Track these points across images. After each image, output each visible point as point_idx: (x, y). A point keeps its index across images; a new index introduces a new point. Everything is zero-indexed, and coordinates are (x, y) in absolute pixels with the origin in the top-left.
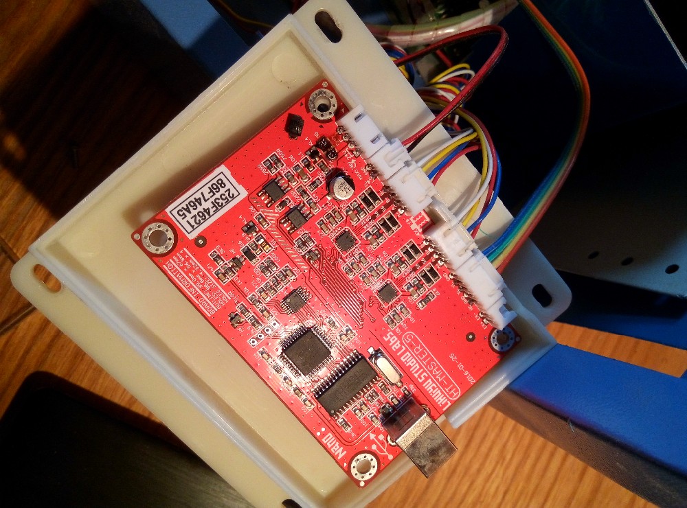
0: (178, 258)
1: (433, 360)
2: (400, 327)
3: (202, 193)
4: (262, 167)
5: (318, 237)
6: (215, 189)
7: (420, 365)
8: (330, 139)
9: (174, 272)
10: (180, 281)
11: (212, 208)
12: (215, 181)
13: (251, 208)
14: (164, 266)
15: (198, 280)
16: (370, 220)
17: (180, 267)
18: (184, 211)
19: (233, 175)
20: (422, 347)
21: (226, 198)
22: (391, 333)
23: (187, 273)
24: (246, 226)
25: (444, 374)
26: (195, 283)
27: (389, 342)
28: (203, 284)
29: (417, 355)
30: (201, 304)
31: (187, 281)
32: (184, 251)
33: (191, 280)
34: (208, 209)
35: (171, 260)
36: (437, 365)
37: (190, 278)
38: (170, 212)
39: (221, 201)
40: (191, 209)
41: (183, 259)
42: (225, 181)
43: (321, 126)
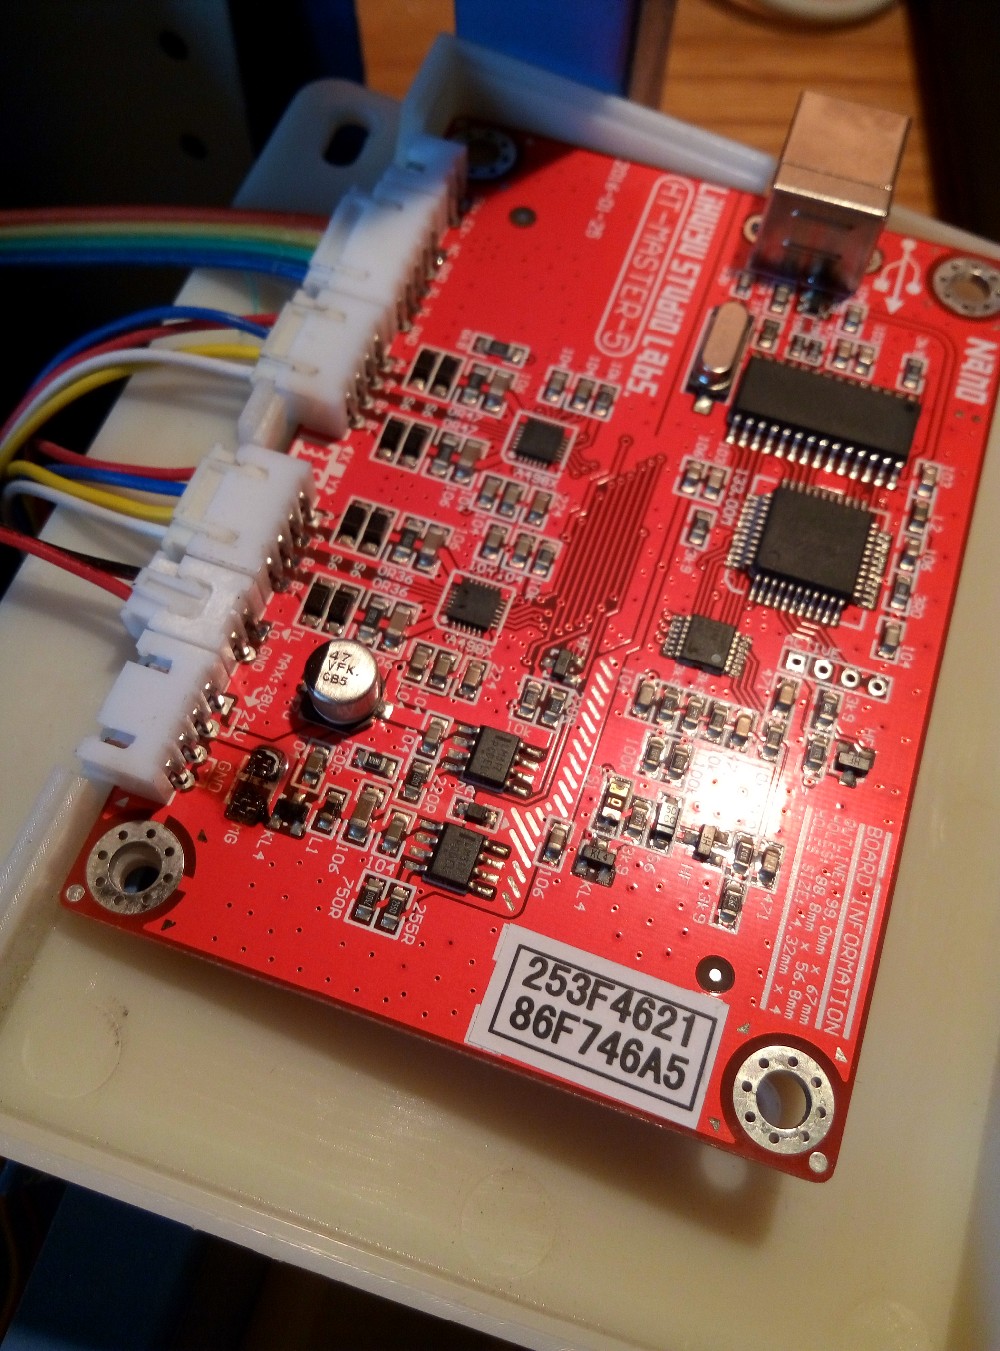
0: (798, 1012)
1: (631, 268)
2: (602, 372)
3: (583, 1050)
4: (407, 932)
5: (509, 680)
6: (549, 1024)
7: (662, 288)
8: (223, 794)
9: (841, 997)
10: (855, 969)
11: (604, 998)
12: (528, 1036)
13: (538, 892)
14: (846, 1035)
15: (819, 922)
16: (384, 578)
17: (820, 989)
18: (664, 1071)
19: (478, 996)
20: (617, 305)
21: (554, 976)
22: (630, 384)
23: (823, 962)
24: (594, 879)
25: (646, 230)
26: (833, 923)
27: (655, 378)
28: (820, 901)
29: (644, 306)
30: (875, 876)
31: (841, 950)
32: (770, 1005)
33: (831, 941)
34: (614, 1007)
35: (818, 1026)
36: (636, 252)
37: (829, 947)
38: (690, 1108)
39: (572, 986)
40: (644, 1057)
41: (795, 995)
42: (509, 1007)
43: (203, 838)
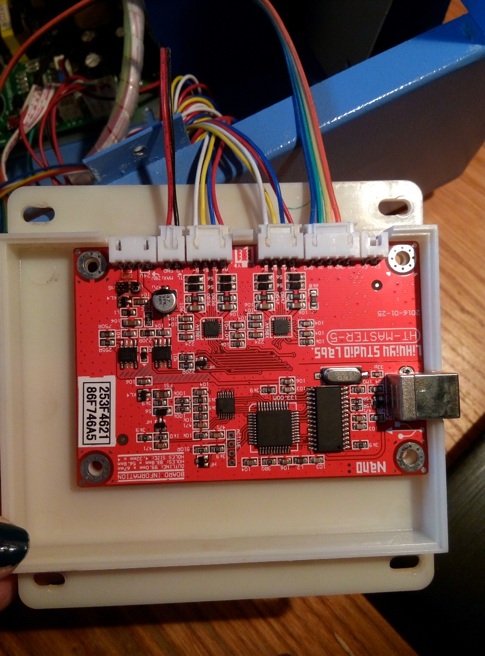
0: (121, 466)
1: (368, 332)
2: (318, 337)
3: (88, 410)
4: (102, 349)
5: (190, 349)
6: (92, 398)
8: (122, 279)
9: (129, 477)
10: (139, 479)
11: (104, 411)
12: (86, 394)
13: (128, 382)
14: (119, 481)
15: (149, 465)
16: (211, 296)
17: (129, 470)
18: (91, 434)
19: (93, 375)
20: (350, 333)
21: (105, 395)
23: (138, 469)
24: (138, 396)
26: (150, 469)
28: (156, 463)
29: (354, 342)
30: (169, 477)
31: (143, 473)
32: (120, 458)
33: (145, 470)
34: (103, 415)
35: (119, 473)
36: (376, 331)
37: (143, 470)
38: (83, 444)
39: (104, 401)
40: (92, 427)
41: (125, 464)
42: (92, 386)
43: (107, 279)
